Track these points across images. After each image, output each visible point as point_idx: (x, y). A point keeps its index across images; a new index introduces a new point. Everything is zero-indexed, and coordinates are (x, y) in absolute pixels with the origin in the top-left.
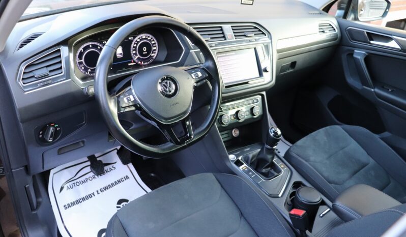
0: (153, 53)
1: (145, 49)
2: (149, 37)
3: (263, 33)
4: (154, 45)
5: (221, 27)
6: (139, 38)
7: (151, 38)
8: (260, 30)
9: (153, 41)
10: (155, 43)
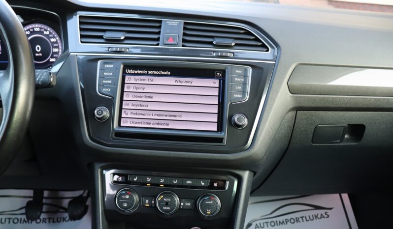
0: (52, 57)
1: (38, 48)
2: (46, 30)
3: (263, 46)
4: (55, 45)
5: (160, 22)
6: (29, 30)
7: (50, 33)
8: (257, 39)
9: (54, 37)
10: (56, 42)
